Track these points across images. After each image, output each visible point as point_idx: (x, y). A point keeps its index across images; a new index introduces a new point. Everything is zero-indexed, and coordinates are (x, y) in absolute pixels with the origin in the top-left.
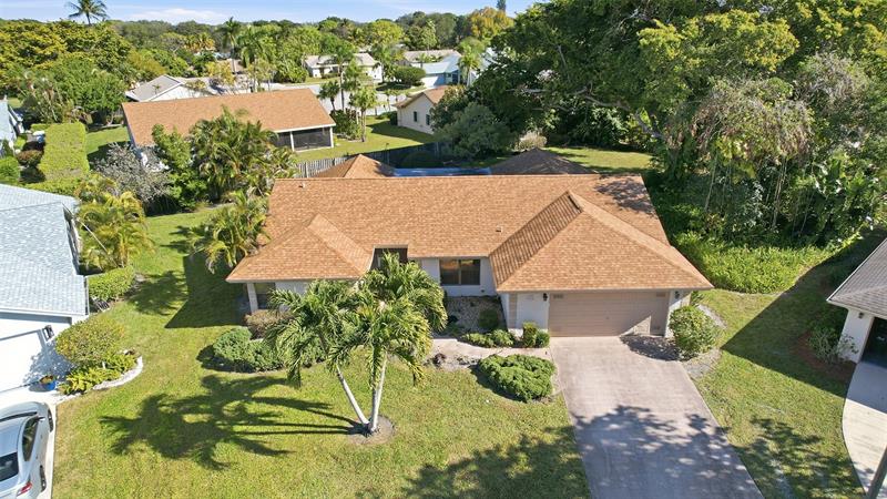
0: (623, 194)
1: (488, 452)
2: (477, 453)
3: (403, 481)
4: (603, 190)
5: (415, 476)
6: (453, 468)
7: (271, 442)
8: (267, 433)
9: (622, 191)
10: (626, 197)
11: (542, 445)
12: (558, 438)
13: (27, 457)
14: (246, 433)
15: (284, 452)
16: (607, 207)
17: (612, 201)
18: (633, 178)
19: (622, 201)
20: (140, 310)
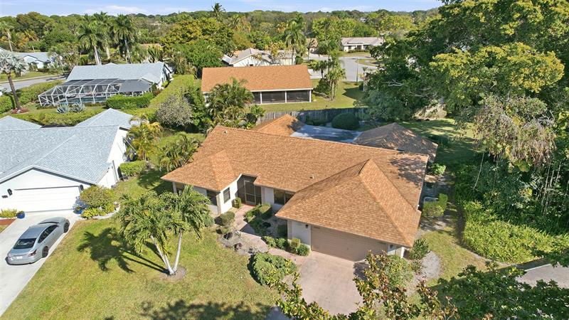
0: (407, 167)
1: (217, 305)
2: (210, 303)
3: (165, 305)
4: (394, 162)
5: (173, 303)
6: (193, 306)
7: (131, 265)
8: (133, 260)
9: (407, 165)
10: (407, 170)
11: (248, 312)
12: (259, 310)
13: (39, 241)
14: (125, 257)
15: (132, 271)
16: (389, 175)
17: (396, 171)
18: (421, 157)
19: (403, 172)
20: (139, 184)
